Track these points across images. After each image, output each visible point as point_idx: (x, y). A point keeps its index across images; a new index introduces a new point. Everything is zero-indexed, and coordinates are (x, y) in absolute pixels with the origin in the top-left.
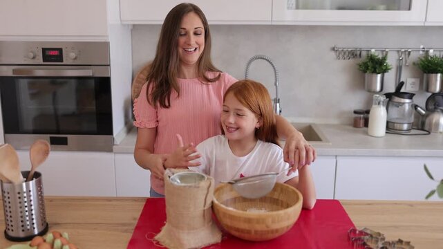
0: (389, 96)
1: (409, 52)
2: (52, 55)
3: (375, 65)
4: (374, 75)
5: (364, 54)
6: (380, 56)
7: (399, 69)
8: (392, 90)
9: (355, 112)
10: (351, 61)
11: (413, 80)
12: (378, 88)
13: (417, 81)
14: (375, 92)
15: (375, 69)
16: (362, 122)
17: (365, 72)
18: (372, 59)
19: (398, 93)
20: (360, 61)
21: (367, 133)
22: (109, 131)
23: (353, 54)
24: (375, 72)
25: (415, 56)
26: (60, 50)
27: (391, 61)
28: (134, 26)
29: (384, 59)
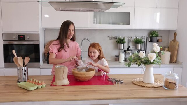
0: (125, 51)
1: (131, 38)
2: (21, 37)
3: (121, 41)
4: (121, 44)
5: (118, 38)
6: (122, 38)
7: (129, 43)
8: (126, 49)
9: (116, 56)
10: (114, 40)
11: (133, 46)
12: (122, 48)
13: (134, 46)
14: (121, 49)
15: (121, 42)
16: (118, 59)
17: (118, 43)
18: (120, 39)
19: (128, 50)
20: (116, 40)
21: (119, 62)
22: (39, 61)
23: (115, 38)
24: (121, 43)
25: (133, 39)
26: (24, 36)
27: (126, 40)
28: (45, 29)
29: (123, 39)
